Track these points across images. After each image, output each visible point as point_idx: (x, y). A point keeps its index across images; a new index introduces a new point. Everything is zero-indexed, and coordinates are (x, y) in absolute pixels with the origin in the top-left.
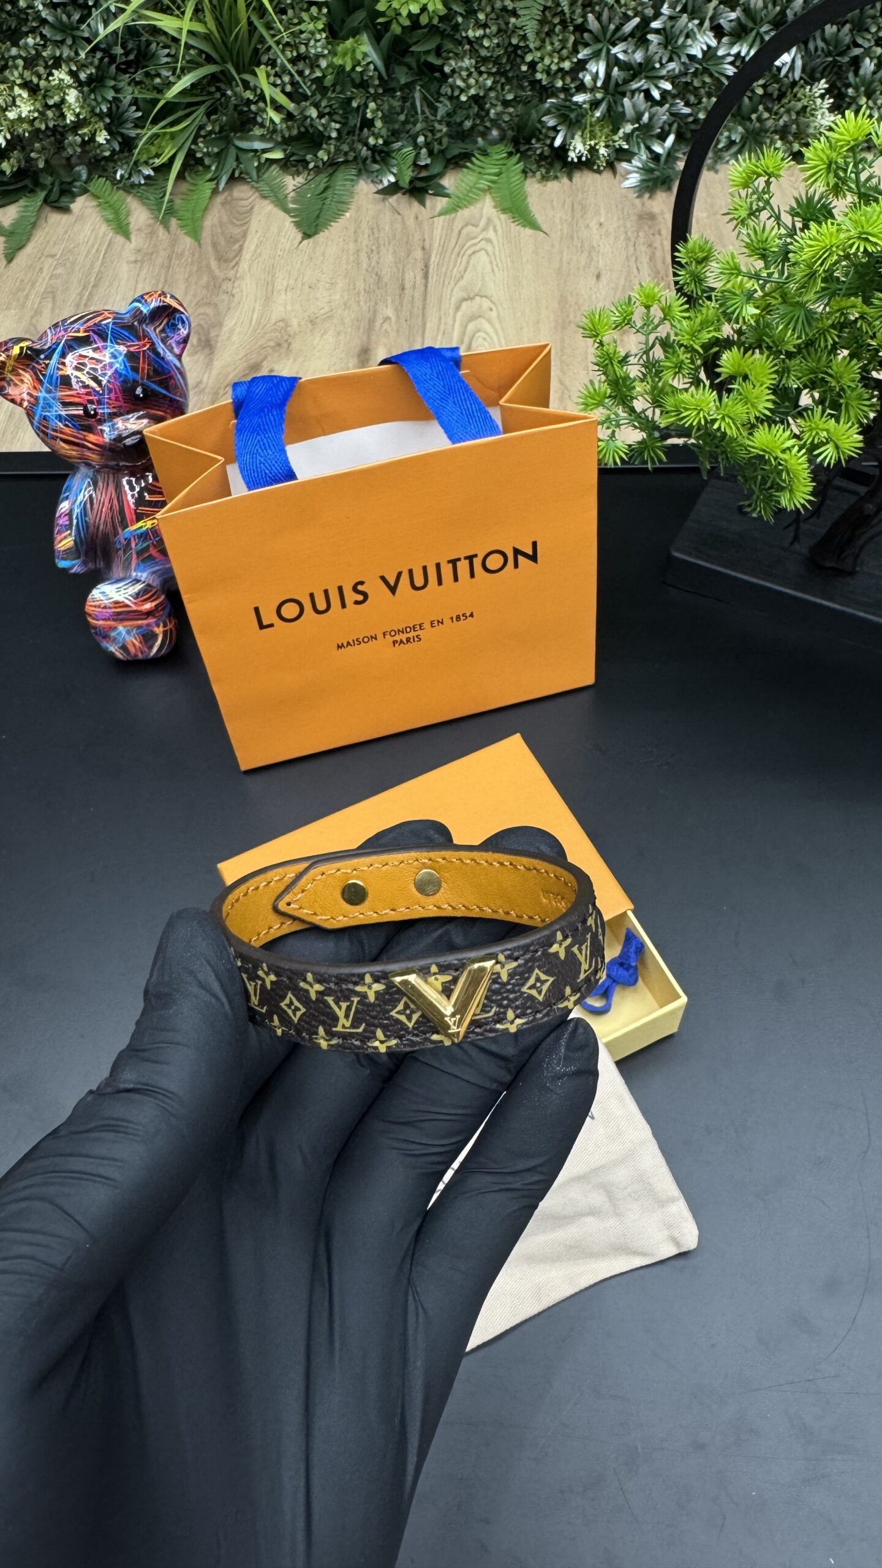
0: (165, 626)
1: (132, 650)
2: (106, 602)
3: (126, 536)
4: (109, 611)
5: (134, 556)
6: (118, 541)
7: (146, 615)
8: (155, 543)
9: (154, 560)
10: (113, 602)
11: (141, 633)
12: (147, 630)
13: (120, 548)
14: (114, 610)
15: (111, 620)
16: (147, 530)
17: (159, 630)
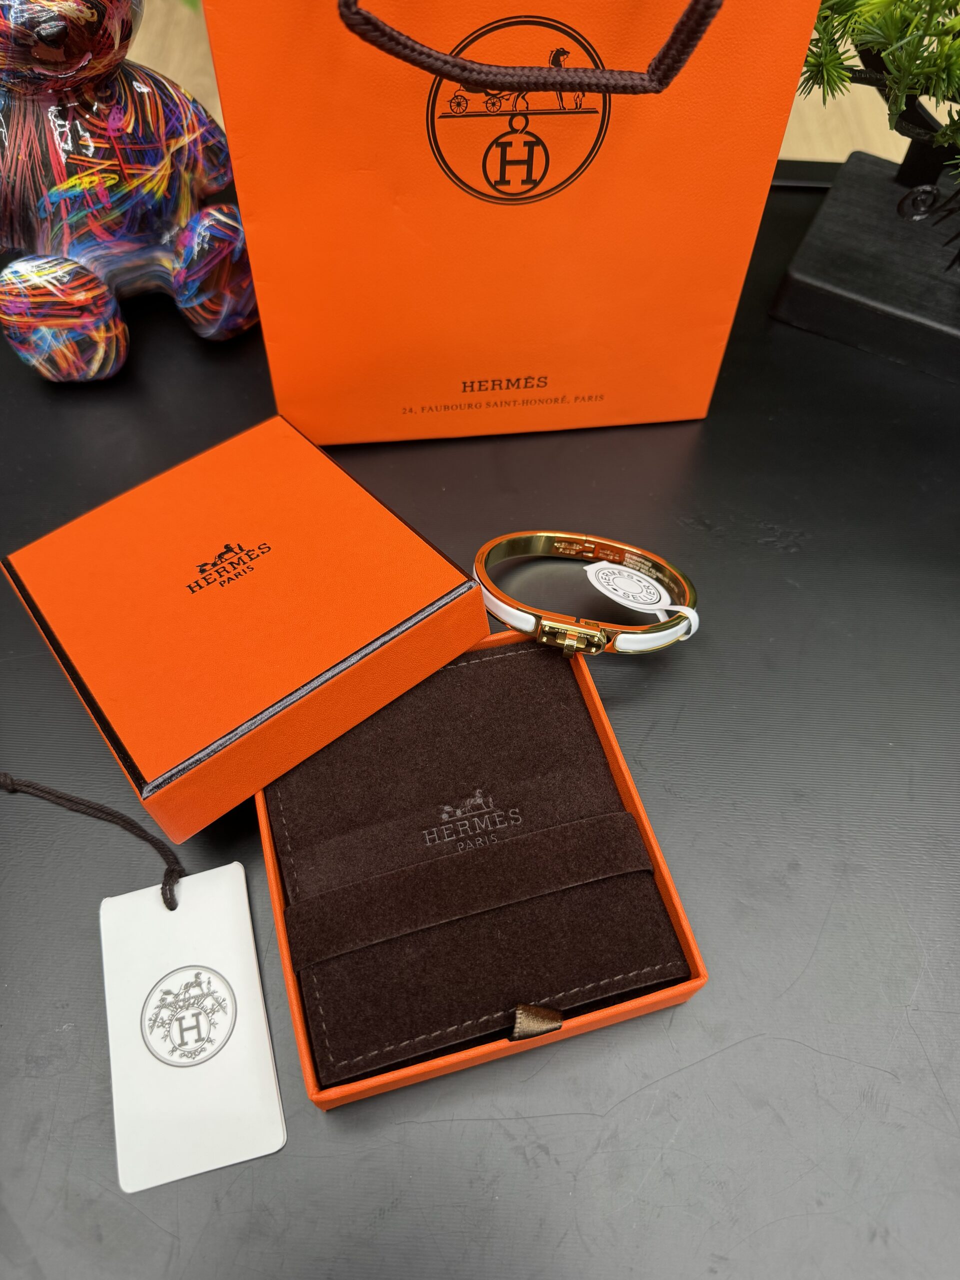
0: (108, 329)
1: (63, 365)
2: (20, 286)
3: (54, 199)
4: (25, 300)
5: (67, 231)
6: (43, 206)
7: (80, 312)
8: (95, 212)
9: (95, 239)
10: (29, 286)
11: (73, 338)
12: (81, 335)
13: (46, 218)
14: (32, 300)
15: (29, 314)
16: (84, 192)
17: (100, 336)
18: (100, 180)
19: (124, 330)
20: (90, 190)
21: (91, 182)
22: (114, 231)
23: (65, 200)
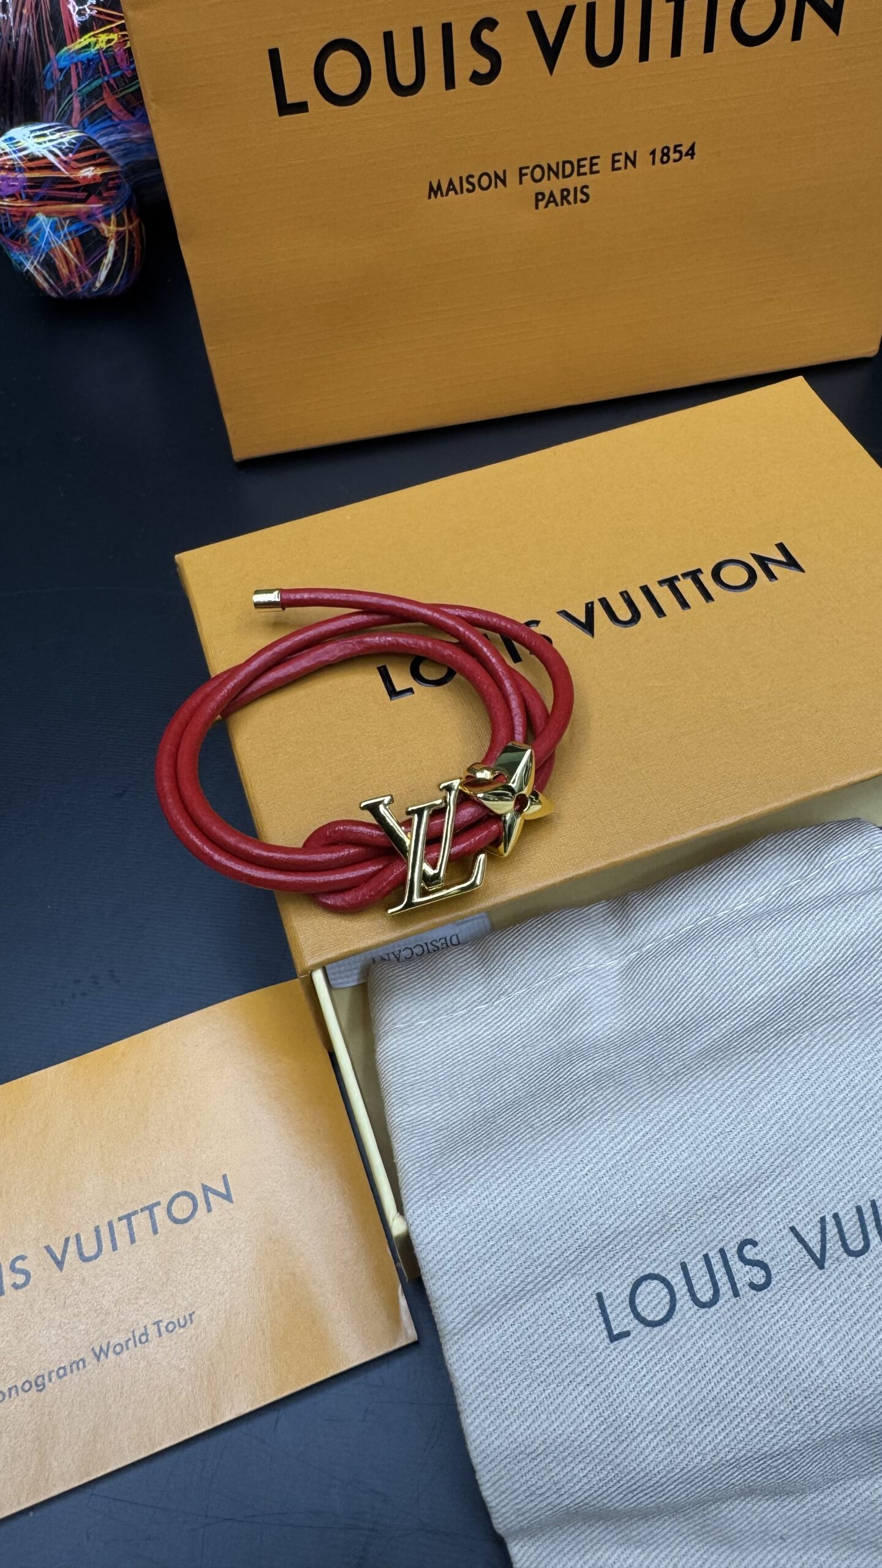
0: (120, 223)
1: (64, 271)
2: (14, 156)
3: (63, 64)
4: (20, 176)
5: (77, 105)
6: (49, 74)
7: (86, 194)
8: (112, 82)
9: (110, 117)
10: (26, 156)
11: (77, 231)
12: (87, 226)
13: (53, 90)
14: (28, 175)
15: (24, 196)
16: (99, 53)
17: (109, 230)
18: (119, 39)
19: (139, 224)
20: (107, 50)
21: (109, 41)
22: (135, 108)
23: (76, 64)
